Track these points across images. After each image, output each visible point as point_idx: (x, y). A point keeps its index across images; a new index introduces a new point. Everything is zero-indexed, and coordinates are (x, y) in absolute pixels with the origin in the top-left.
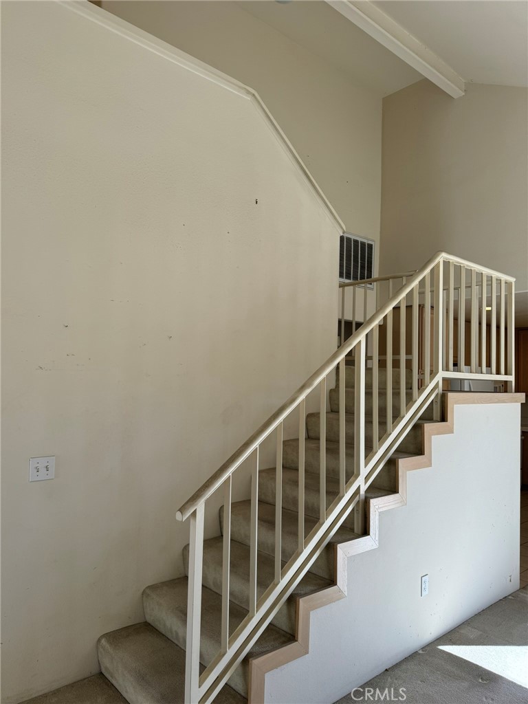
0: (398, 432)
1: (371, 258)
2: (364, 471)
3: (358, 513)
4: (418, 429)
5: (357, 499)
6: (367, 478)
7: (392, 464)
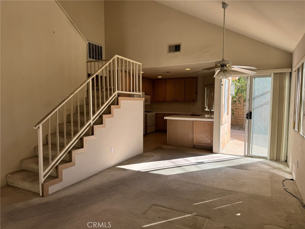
0: (103, 108)
1: (102, 52)
2: (92, 118)
3: (90, 130)
4: (109, 107)
5: (90, 126)
6: (93, 120)
7: (101, 117)
